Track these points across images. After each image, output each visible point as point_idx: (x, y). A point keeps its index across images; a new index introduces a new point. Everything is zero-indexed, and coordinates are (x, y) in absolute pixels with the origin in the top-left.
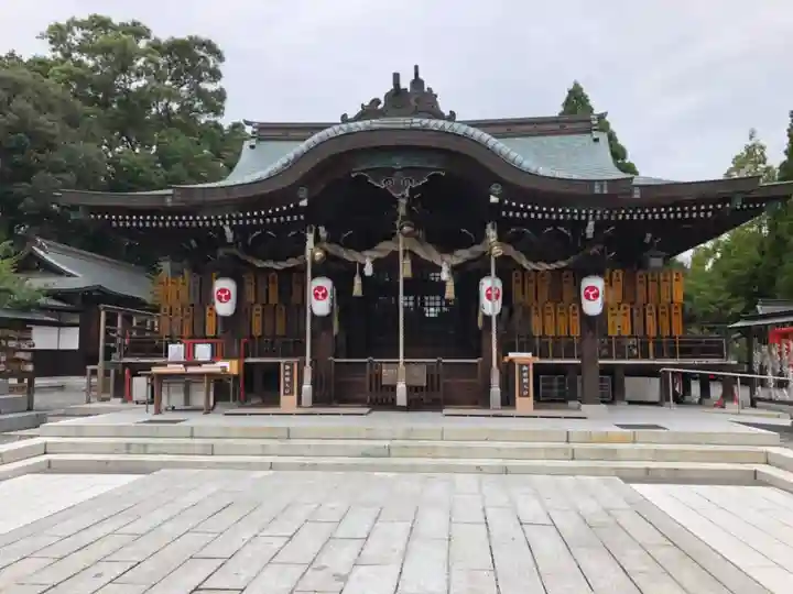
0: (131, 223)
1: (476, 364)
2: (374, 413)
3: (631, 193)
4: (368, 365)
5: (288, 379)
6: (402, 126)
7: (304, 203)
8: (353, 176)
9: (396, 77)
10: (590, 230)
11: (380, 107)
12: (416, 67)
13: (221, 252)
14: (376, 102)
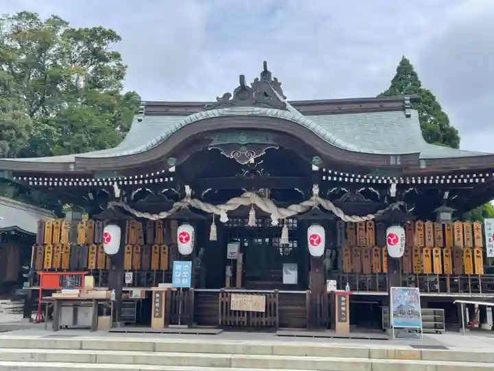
0: (43, 183)
1: (305, 294)
2: (224, 333)
3: (419, 164)
4: (220, 294)
5: (157, 305)
6: (246, 114)
7: (172, 169)
8: (210, 149)
9: (242, 78)
10: (393, 190)
11: (230, 99)
12: (265, 63)
13: (110, 205)
14: (228, 95)
